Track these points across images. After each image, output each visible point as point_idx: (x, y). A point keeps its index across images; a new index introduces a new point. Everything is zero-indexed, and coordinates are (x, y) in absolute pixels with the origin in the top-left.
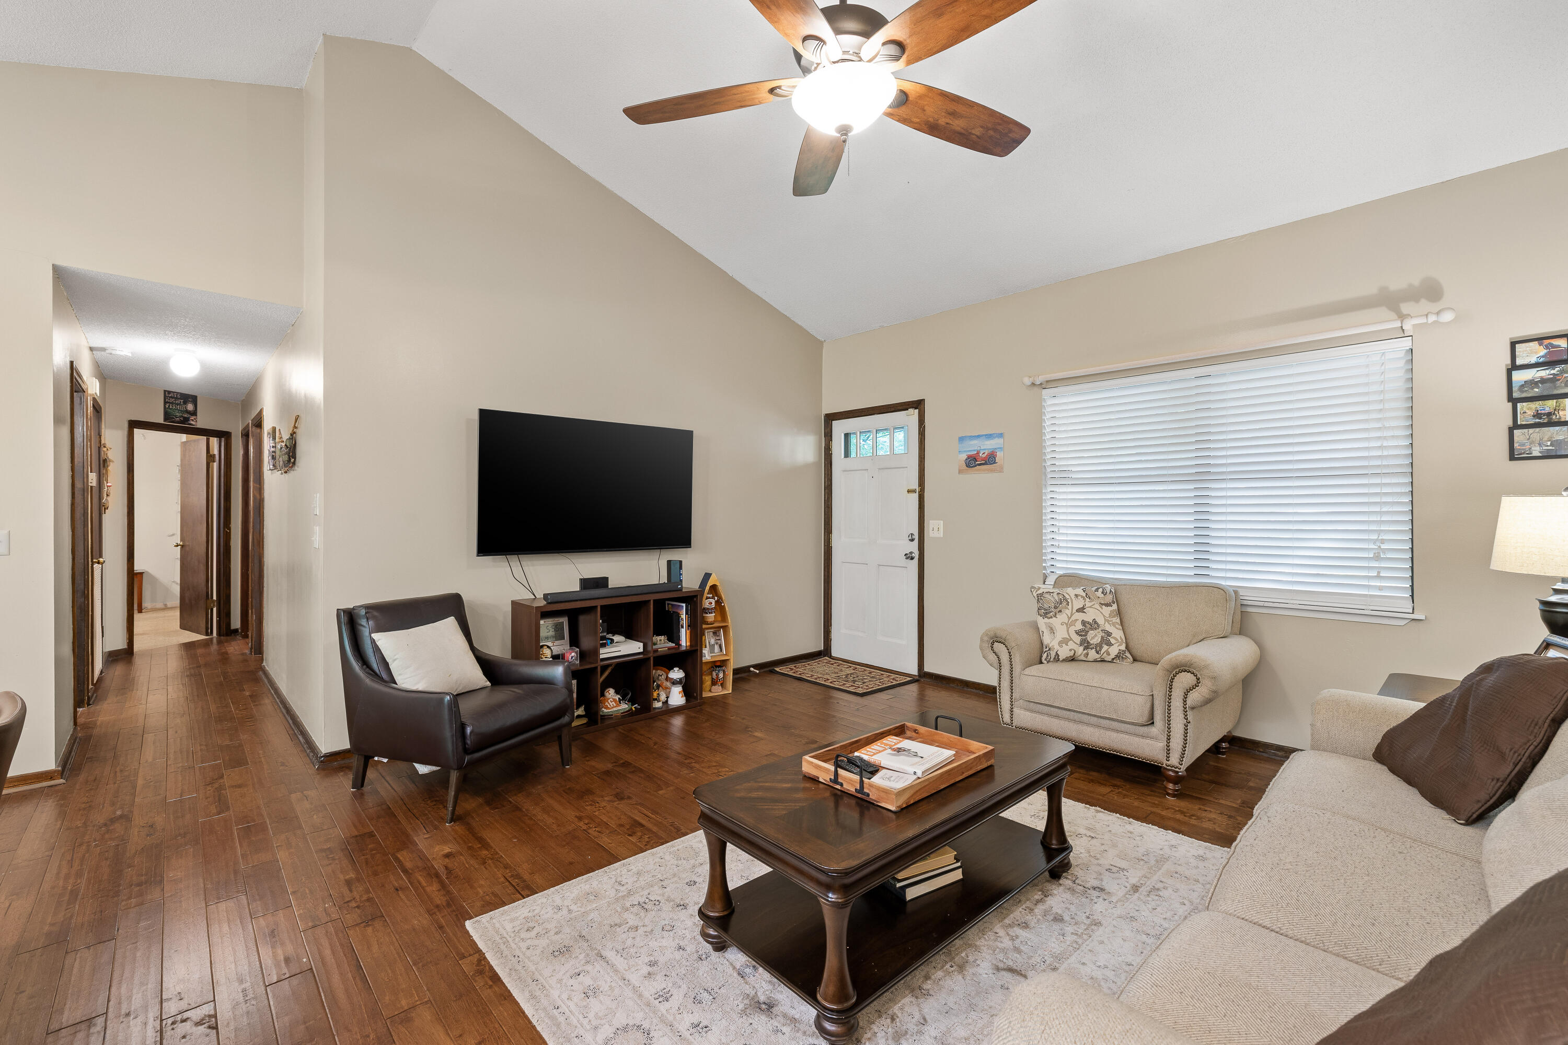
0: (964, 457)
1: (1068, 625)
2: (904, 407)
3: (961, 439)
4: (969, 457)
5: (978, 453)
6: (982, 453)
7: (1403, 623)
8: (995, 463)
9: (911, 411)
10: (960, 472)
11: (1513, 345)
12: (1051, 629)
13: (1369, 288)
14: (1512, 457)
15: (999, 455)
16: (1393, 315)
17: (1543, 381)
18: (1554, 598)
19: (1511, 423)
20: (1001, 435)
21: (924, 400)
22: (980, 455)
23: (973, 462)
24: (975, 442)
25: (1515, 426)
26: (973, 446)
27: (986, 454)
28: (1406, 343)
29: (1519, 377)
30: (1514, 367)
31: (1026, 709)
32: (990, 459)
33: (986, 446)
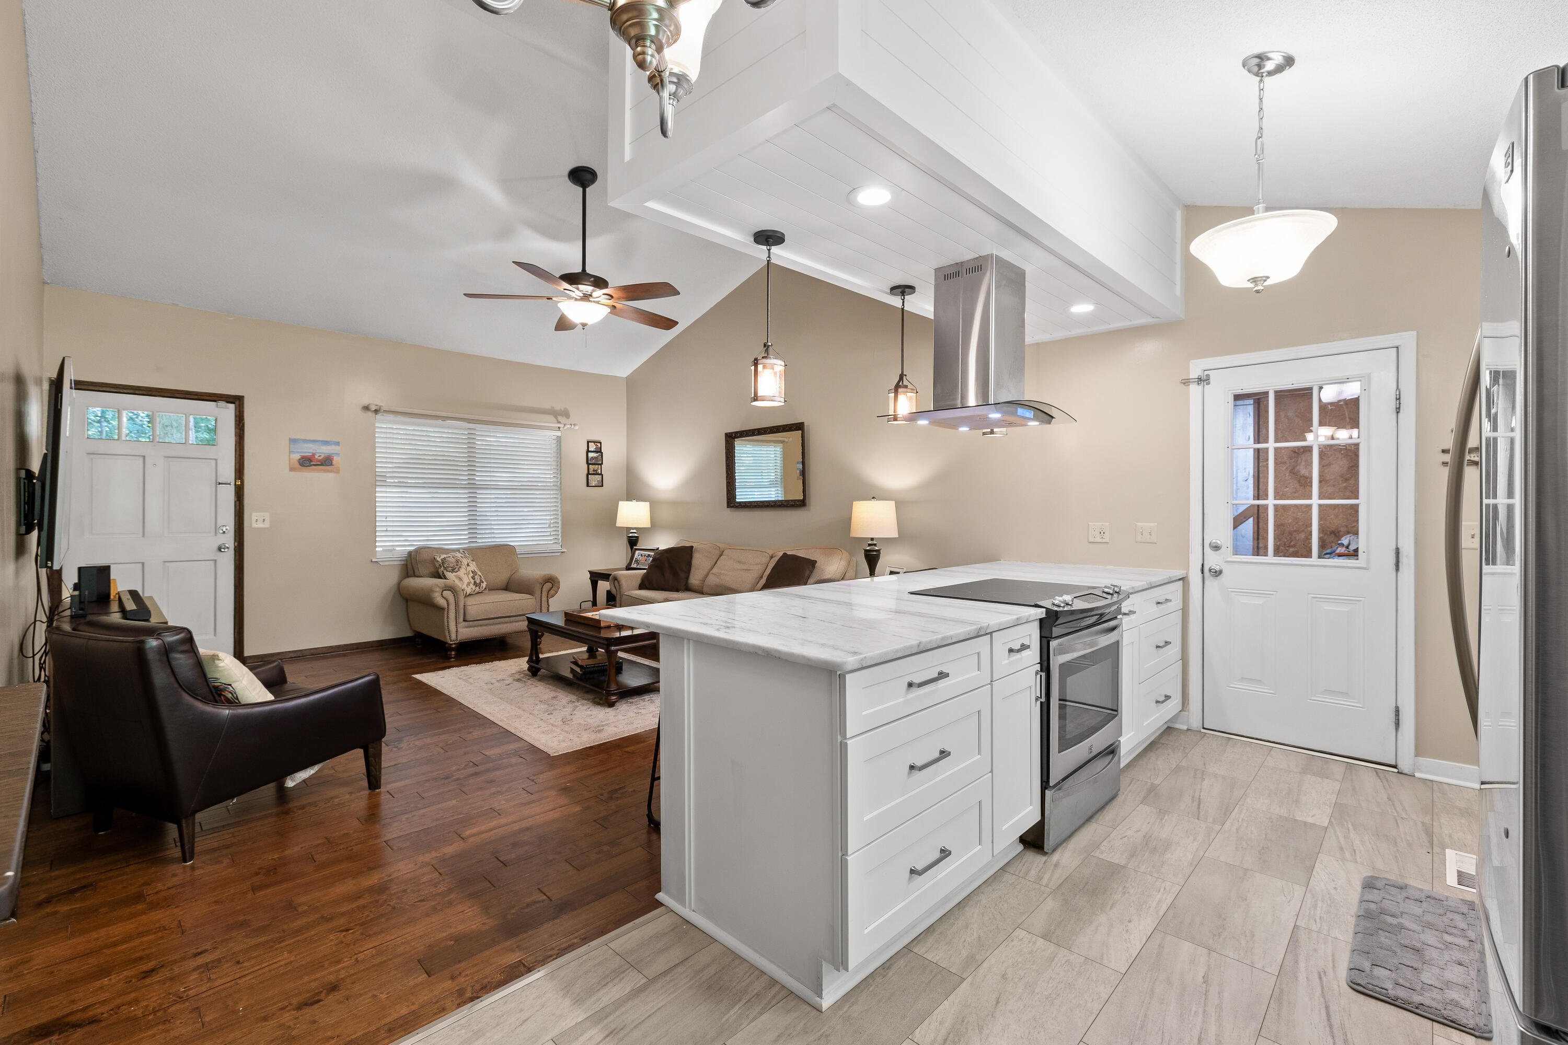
0: (297, 456)
1: (468, 574)
2: (215, 398)
3: (293, 441)
4: (303, 457)
5: (314, 455)
6: (318, 455)
7: (559, 554)
8: (331, 465)
9: (222, 404)
10: (292, 469)
11: (588, 442)
12: (460, 578)
13: (547, 406)
14: (588, 485)
15: (336, 459)
16: (555, 420)
17: (595, 458)
18: (630, 535)
19: (586, 472)
20: (337, 444)
21: (243, 397)
22: (316, 457)
23: (307, 462)
24: (310, 445)
25: (588, 474)
26: (308, 450)
27: (322, 457)
28: (559, 434)
29: (591, 455)
30: (588, 451)
31: (467, 627)
32: (327, 462)
33: (322, 451)
